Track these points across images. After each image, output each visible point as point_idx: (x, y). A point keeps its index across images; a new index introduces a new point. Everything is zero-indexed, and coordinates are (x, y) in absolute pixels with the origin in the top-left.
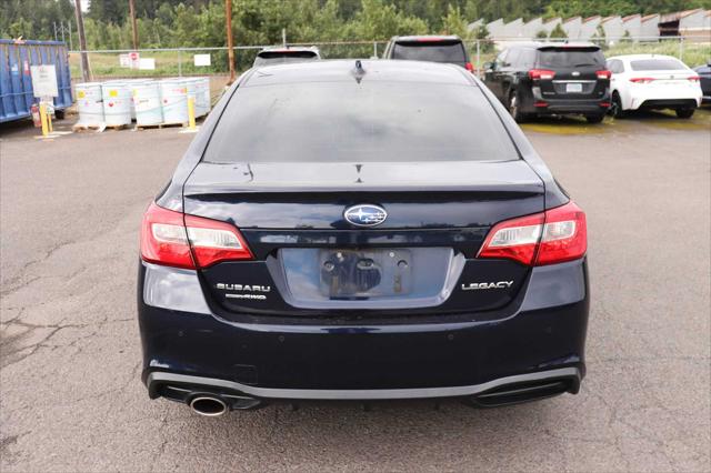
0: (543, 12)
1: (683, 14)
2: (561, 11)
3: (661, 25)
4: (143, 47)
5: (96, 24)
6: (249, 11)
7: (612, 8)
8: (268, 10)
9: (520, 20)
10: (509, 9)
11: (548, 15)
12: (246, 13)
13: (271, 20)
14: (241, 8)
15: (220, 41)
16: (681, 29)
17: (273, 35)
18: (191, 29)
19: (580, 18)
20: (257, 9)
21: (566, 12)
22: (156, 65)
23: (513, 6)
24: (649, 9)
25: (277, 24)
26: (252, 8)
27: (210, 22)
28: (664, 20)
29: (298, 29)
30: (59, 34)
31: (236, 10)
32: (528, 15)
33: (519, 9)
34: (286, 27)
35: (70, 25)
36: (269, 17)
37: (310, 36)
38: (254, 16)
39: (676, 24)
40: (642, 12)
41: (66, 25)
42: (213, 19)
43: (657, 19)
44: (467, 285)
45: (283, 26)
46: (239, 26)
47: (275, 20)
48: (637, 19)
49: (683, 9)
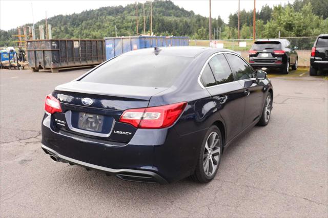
4: (248, 38)
5: (230, 29)
6: (288, 22)
8: (297, 22)
12: (287, 24)
13: (298, 27)
14: (284, 21)
15: (273, 35)
17: (298, 33)
18: (262, 31)
20: (292, 22)
22: (247, 46)
25: (301, 28)
26: (290, 21)
27: (270, 28)
29: (311, 30)
30: (216, 33)
31: (282, 22)
34: (305, 29)
35: (220, 29)
36: (297, 25)
37: (317, 33)
38: (290, 25)
41: (219, 29)
42: (271, 26)
44: (116, 132)
45: (304, 29)
46: (283, 29)
47: (300, 26)
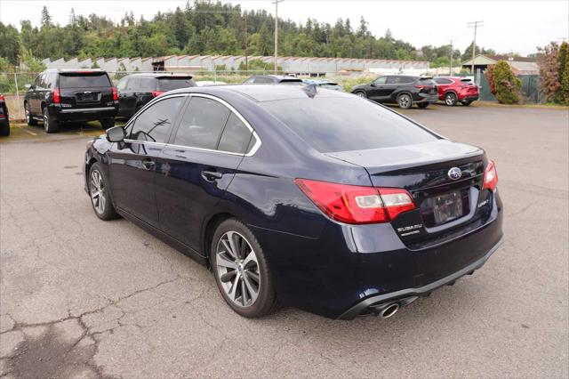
0: (78, 54)
1: (166, 58)
2: (89, 54)
3: (154, 64)
7: (123, 53)
9: (62, 59)
10: (53, 51)
11: (80, 56)
16: (165, 67)
19: (103, 59)
21: (93, 54)
23: (56, 49)
24: (145, 54)
28: (155, 61)
32: (67, 56)
33: (60, 52)
39: (162, 63)
40: (141, 56)
43: (150, 61)
48: (139, 60)
49: (165, 55)
